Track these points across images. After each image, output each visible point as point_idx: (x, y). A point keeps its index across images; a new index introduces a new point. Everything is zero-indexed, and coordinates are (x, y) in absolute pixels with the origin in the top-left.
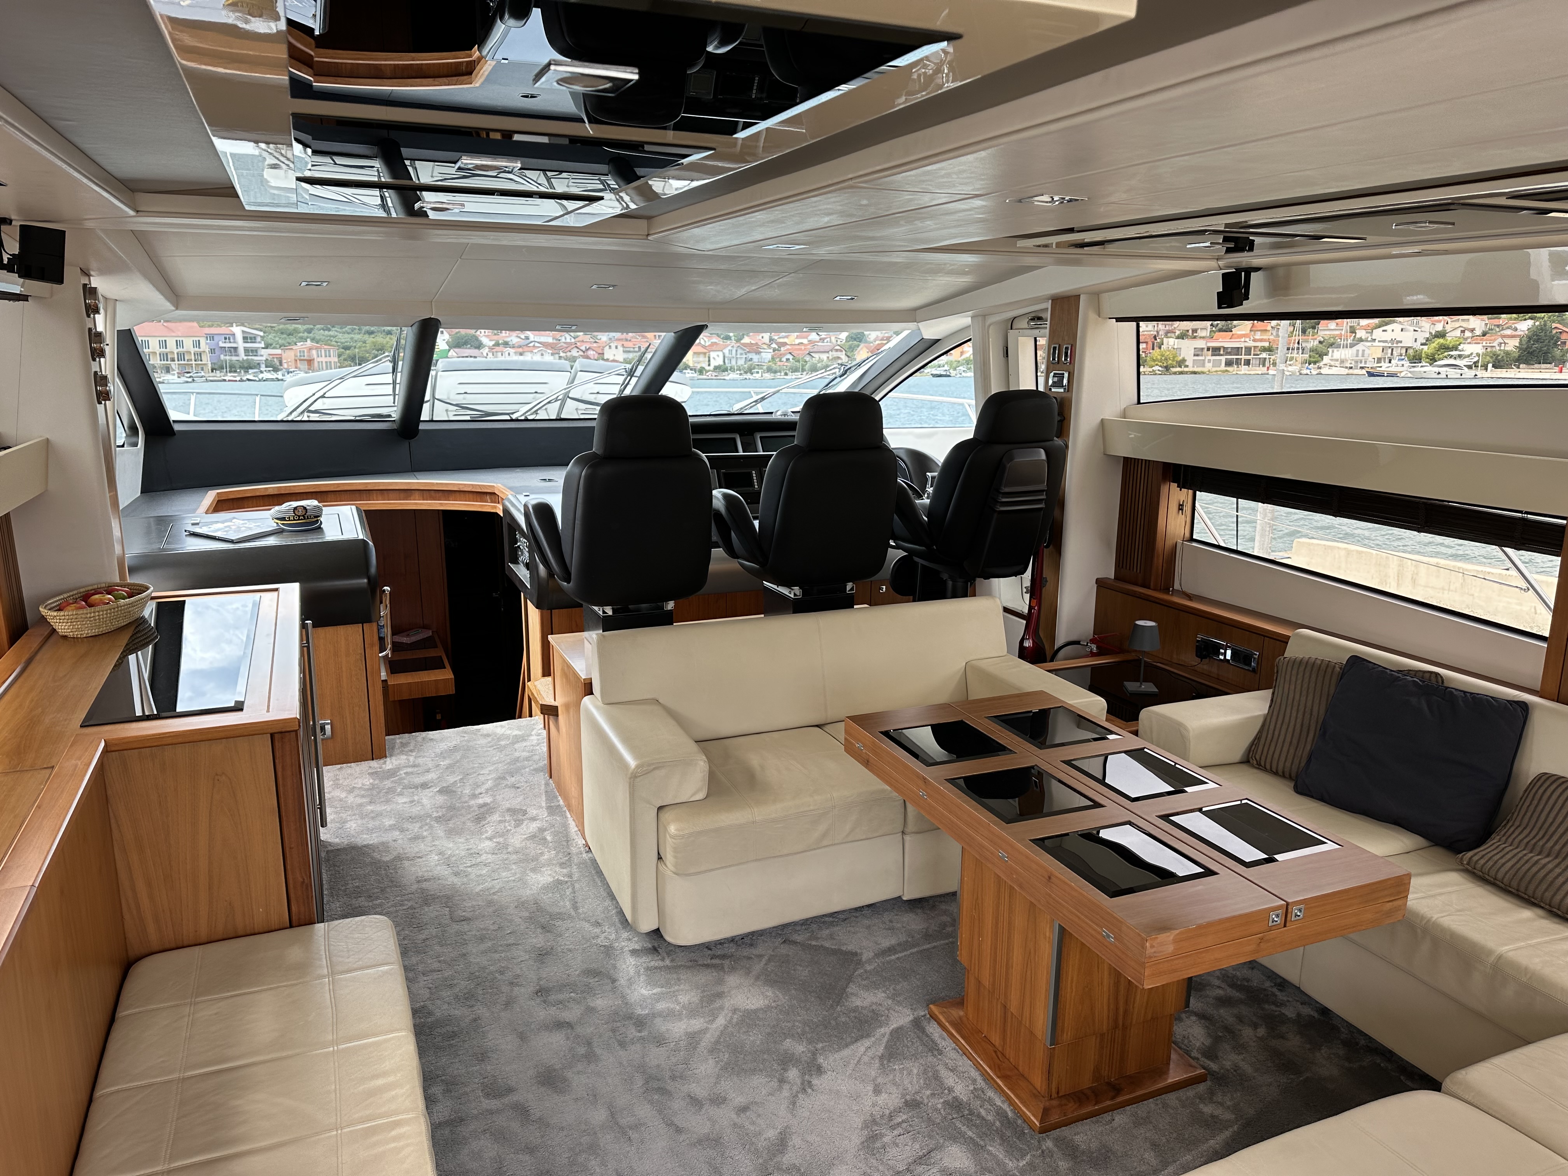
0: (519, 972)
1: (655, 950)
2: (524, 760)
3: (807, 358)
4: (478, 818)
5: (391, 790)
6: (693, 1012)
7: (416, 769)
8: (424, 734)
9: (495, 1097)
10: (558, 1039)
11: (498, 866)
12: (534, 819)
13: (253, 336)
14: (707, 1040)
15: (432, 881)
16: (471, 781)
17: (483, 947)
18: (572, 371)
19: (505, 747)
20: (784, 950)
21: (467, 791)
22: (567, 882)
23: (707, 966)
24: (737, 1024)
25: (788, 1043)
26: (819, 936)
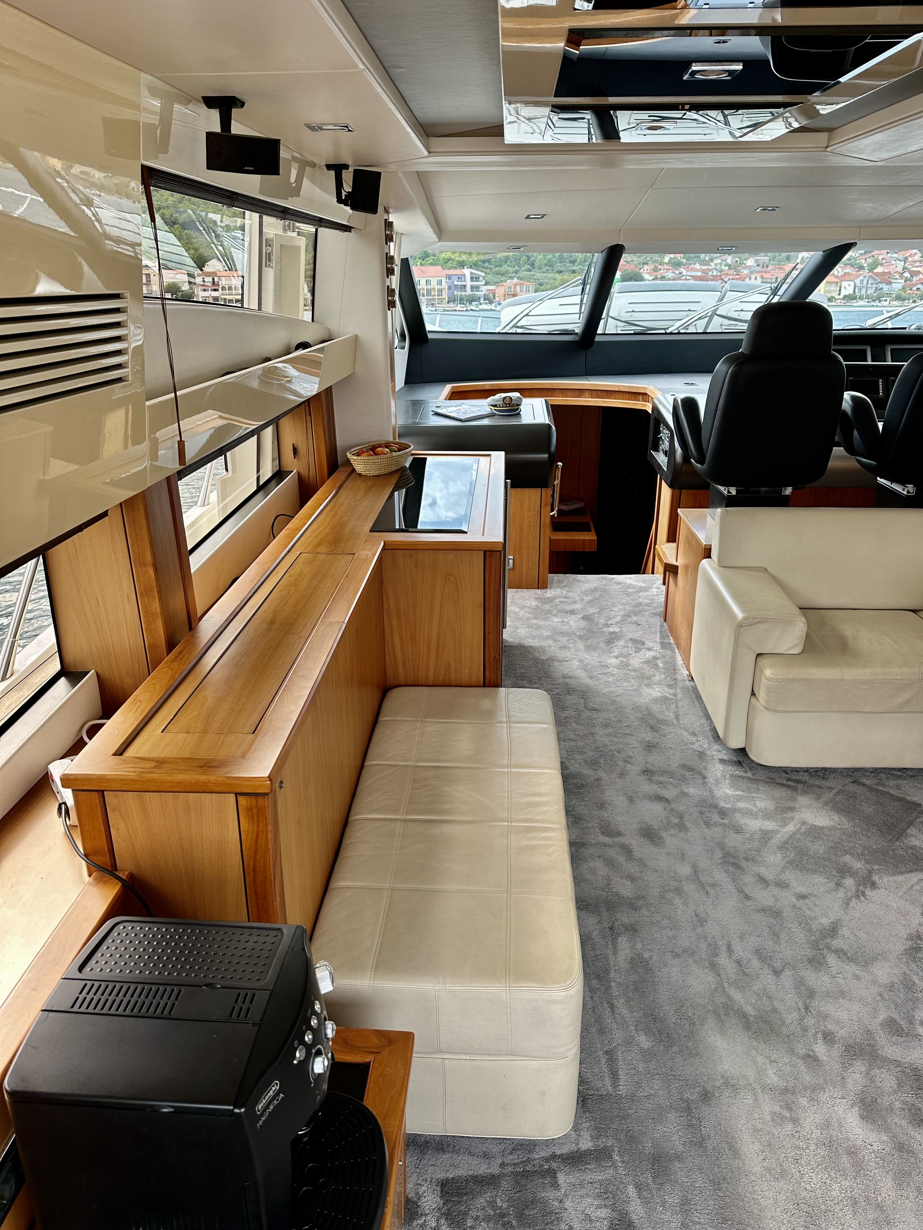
0: (631, 754)
1: (739, 763)
2: (645, 606)
4: (609, 641)
5: (549, 612)
6: (767, 816)
7: (567, 600)
8: (574, 576)
9: (608, 835)
10: (657, 808)
11: (621, 678)
12: (649, 649)
13: (477, 276)
14: (778, 838)
15: (574, 679)
16: (605, 614)
17: (607, 731)
18: (723, 292)
19: (632, 593)
20: (853, 788)
21: (602, 621)
22: (672, 699)
23: (783, 785)
24: (804, 833)
25: (847, 858)
26: (887, 784)
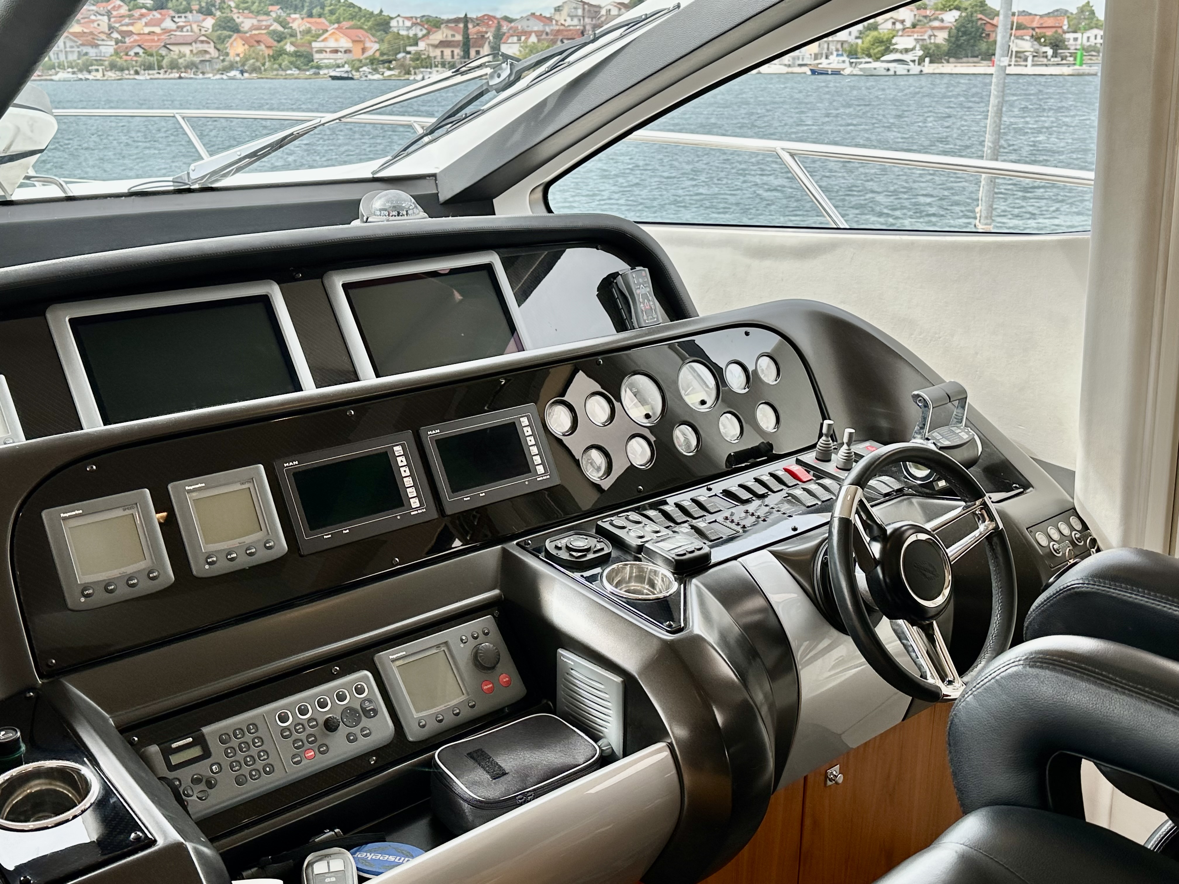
3: (163, 52)
